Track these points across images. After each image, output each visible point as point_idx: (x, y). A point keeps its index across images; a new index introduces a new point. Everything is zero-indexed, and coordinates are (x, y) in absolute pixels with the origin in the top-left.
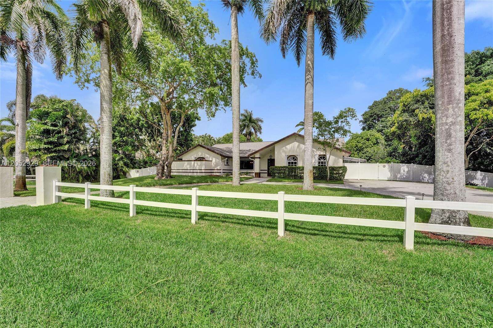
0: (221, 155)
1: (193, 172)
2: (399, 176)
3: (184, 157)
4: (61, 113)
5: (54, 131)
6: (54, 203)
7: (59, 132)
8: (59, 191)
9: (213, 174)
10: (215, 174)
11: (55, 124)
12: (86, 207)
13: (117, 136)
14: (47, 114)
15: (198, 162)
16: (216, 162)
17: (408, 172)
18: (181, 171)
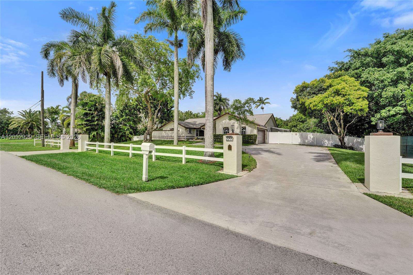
0: (184, 127)
1: (167, 138)
2: (307, 141)
3: (164, 128)
4: (94, 103)
5: (90, 113)
6: (85, 151)
7: (92, 114)
8: (87, 146)
9: (180, 139)
10: (181, 139)
11: (90, 109)
12: (97, 153)
13: (124, 116)
14: (87, 103)
15: (170, 131)
16: (182, 131)
17: (313, 139)
18: (161, 137)
